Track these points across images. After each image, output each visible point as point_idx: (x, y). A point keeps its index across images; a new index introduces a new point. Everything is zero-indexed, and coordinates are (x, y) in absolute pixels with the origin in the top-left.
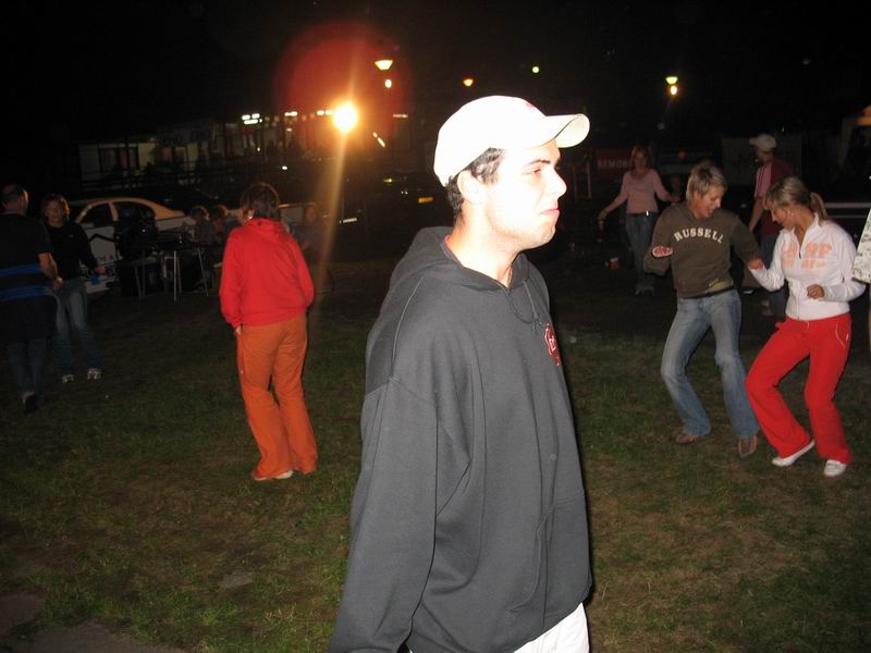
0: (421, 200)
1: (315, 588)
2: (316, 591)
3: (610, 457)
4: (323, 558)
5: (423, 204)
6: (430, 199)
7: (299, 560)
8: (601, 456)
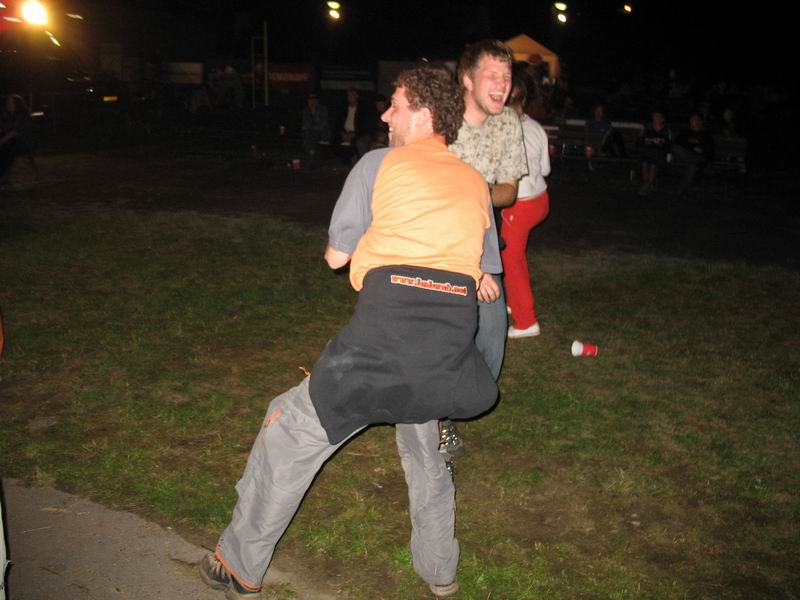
0: (106, 99)
1: (116, 424)
2: (118, 427)
3: (334, 318)
4: (114, 402)
5: (108, 102)
6: (115, 98)
7: (93, 405)
8: (327, 317)
